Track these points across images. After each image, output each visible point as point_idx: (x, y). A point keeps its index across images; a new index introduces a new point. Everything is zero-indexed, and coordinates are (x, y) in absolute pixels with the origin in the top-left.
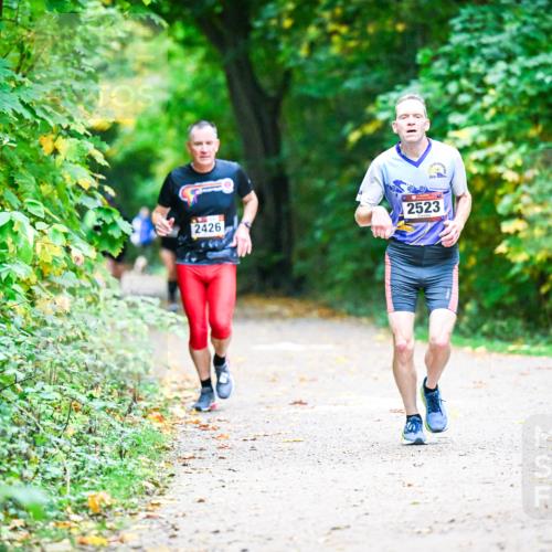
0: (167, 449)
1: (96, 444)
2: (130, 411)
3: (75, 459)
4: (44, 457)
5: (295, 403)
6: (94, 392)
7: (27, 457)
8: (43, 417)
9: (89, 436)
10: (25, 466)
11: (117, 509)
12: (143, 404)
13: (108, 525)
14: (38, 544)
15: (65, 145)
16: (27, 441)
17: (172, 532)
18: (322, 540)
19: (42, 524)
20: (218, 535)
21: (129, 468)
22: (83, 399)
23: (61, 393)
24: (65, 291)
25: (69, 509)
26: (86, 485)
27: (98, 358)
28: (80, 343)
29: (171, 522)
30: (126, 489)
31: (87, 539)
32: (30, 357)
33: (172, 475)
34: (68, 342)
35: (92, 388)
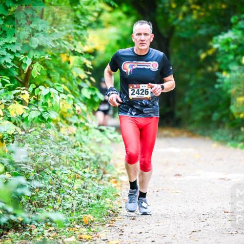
0: (118, 196)
1: (87, 193)
2: (102, 178)
3: (77, 200)
4: (63, 199)
5: (176, 175)
6: (86, 170)
7: (56, 199)
8: (63, 181)
9: (84, 190)
10: (55, 203)
11: (96, 223)
12: (108, 175)
13: (92, 230)
14: (60, 238)
15: (73, 59)
16: (56, 192)
17: (121, 233)
18: (188, 237)
19: (62, 229)
20: (142, 234)
21: (101, 204)
22: (81, 173)
23: (71, 171)
24: (73, 125)
25: (74, 223)
26: (82, 212)
27: (88, 154)
28: (80, 148)
29: (120, 228)
30: (100, 213)
31: (82, 236)
32: (57, 154)
33: (121, 207)
34: (75, 147)
35: (85, 168)
